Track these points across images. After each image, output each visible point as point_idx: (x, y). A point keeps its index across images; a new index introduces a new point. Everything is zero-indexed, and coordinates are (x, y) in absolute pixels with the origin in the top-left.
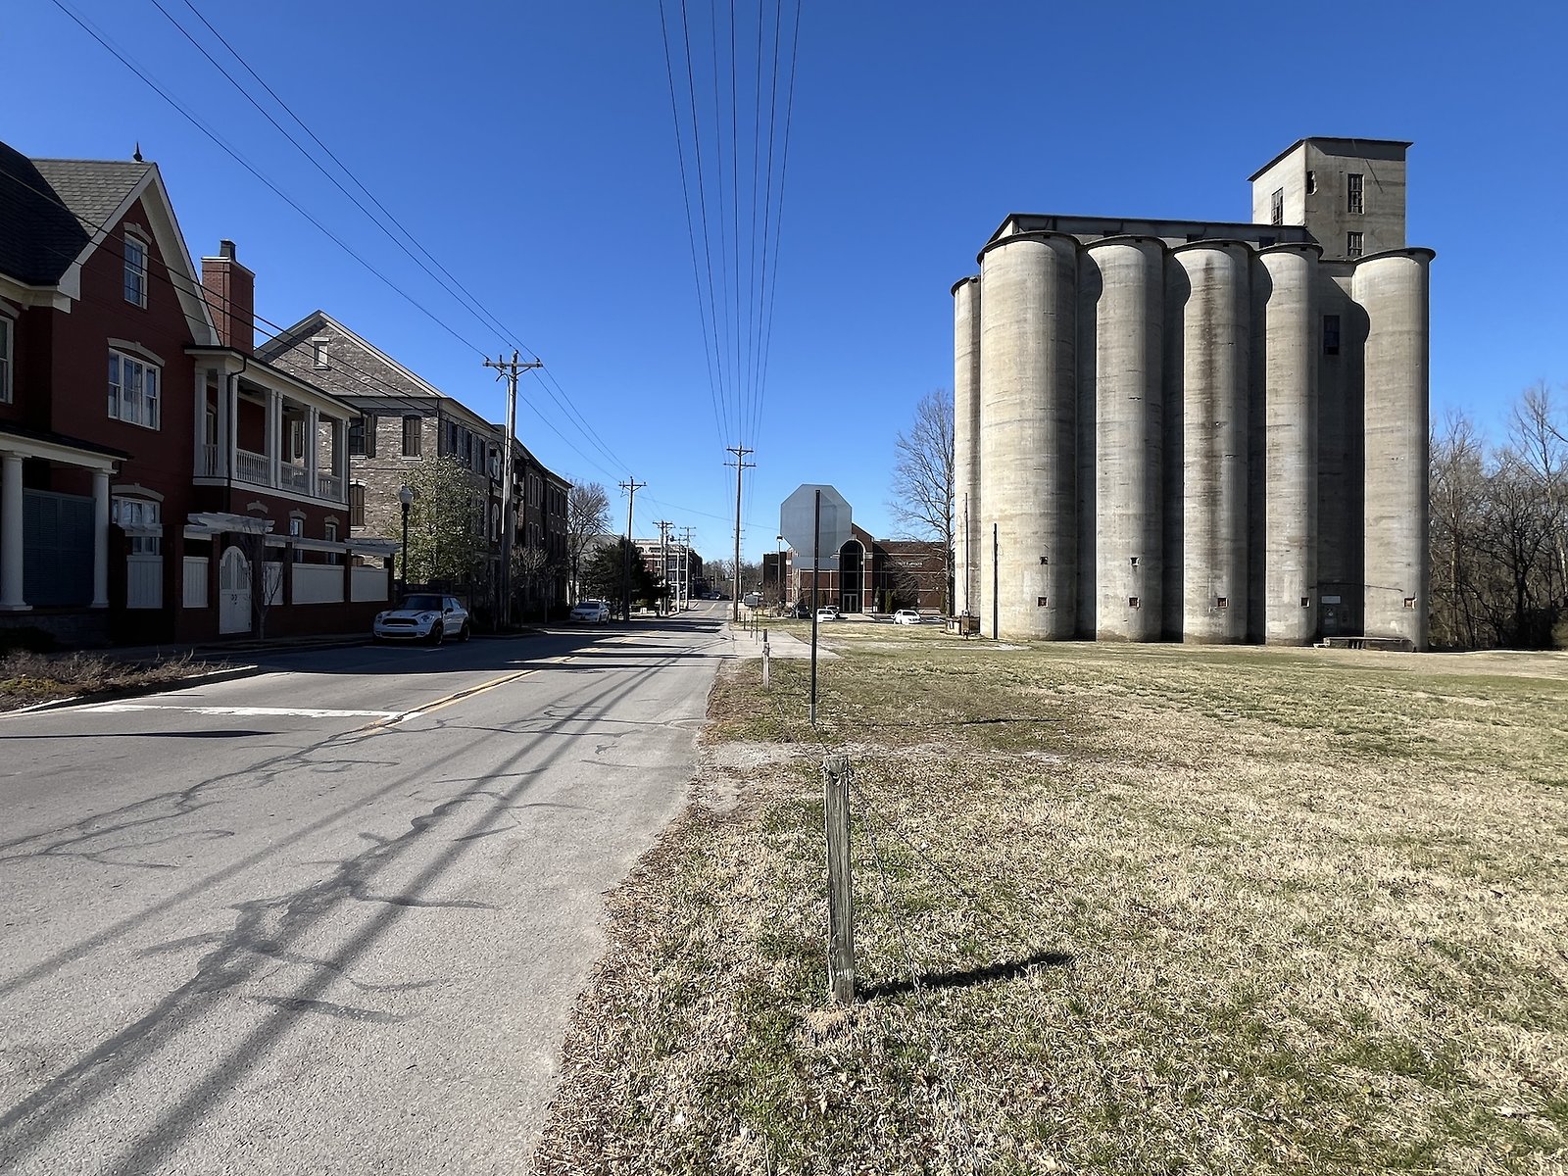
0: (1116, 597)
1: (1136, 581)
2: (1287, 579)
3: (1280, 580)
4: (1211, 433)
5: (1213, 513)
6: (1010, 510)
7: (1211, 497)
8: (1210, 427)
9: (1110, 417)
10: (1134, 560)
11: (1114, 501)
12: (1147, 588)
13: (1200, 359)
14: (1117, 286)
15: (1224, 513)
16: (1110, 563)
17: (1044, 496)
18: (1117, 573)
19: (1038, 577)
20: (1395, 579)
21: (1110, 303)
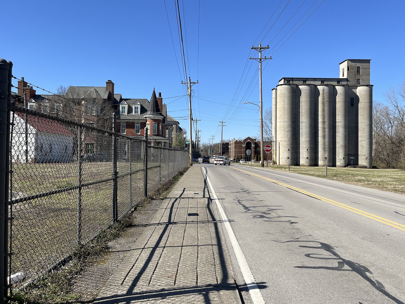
0: (304, 157)
1: (308, 154)
2: (340, 153)
3: (339, 154)
4: (324, 124)
5: (324, 140)
6: (282, 139)
7: (324, 137)
8: (324, 122)
9: (303, 120)
10: (308, 150)
11: (303, 138)
12: (310, 155)
13: (322, 108)
14: (304, 94)
15: (327, 140)
16: (303, 150)
17: (289, 137)
18: (304, 152)
19: (288, 153)
20: (364, 153)
21: (303, 97)
